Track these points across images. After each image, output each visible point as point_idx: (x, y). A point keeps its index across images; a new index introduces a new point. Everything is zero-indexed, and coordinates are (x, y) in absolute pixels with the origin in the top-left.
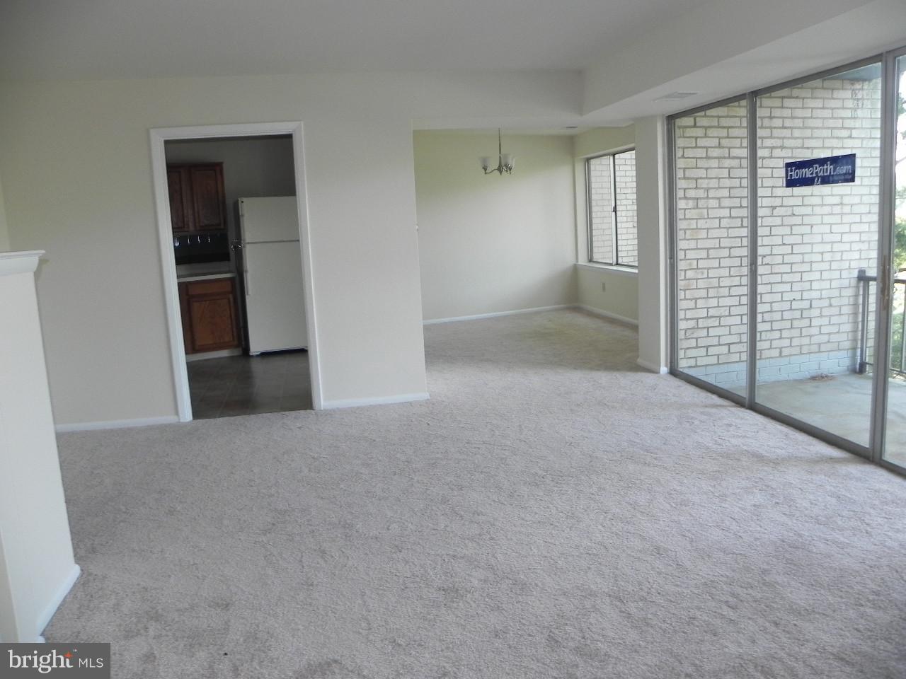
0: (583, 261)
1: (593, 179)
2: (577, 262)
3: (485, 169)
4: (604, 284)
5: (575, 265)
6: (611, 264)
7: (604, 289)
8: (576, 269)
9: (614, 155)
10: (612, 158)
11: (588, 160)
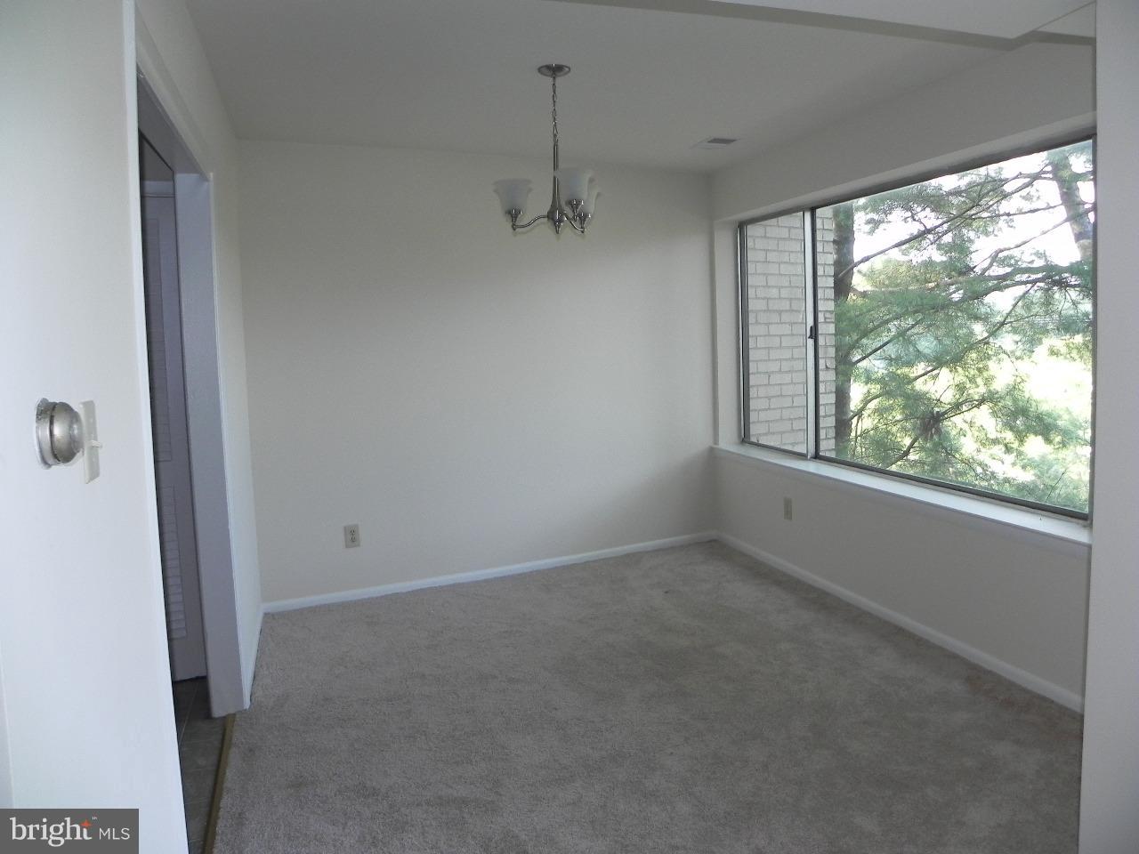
0: (728, 441)
1: (751, 268)
2: (716, 441)
3: (513, 215)
4: (788, 504)
5: (712, 450)
6: (802, 456)
7: (788, 514)
8: (713, 460)
9: (813, 210)
10: (808, 216)
11: (742, 226)
